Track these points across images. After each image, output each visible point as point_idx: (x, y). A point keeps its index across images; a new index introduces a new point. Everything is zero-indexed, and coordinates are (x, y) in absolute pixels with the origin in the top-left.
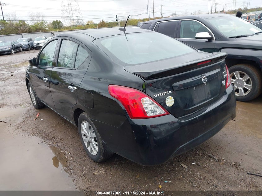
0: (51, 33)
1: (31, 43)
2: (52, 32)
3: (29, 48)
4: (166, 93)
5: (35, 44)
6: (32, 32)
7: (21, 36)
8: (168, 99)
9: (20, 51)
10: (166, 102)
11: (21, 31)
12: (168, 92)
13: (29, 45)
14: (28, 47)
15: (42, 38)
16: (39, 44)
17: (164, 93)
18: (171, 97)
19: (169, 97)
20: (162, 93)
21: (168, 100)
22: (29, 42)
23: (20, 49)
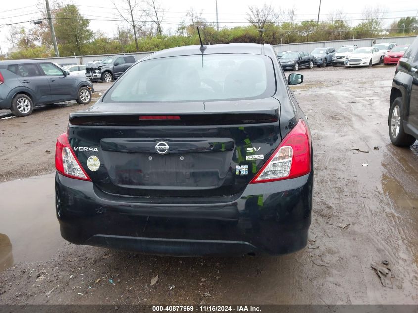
0: (370, 41)
1: (330, 56)
2: (372, 40)
3: (325, 64)
4: (89, 149)
5: (335, 58)
6: (349, 39)
7: (322, 44)
8: (91, 158)
9: (309, 68)
10: (88, 163)
11: (333, 37)
12: (93, 149)
13: (326, 59)
14: (323, 62)
15: (350, 49)
16: (341, 58)
17: (87, 148)
18: (96, 158)
19: (93, 157)
20: (84, 148)
21: (91, 160)
22: (328, 54)
23: (309, 64)
